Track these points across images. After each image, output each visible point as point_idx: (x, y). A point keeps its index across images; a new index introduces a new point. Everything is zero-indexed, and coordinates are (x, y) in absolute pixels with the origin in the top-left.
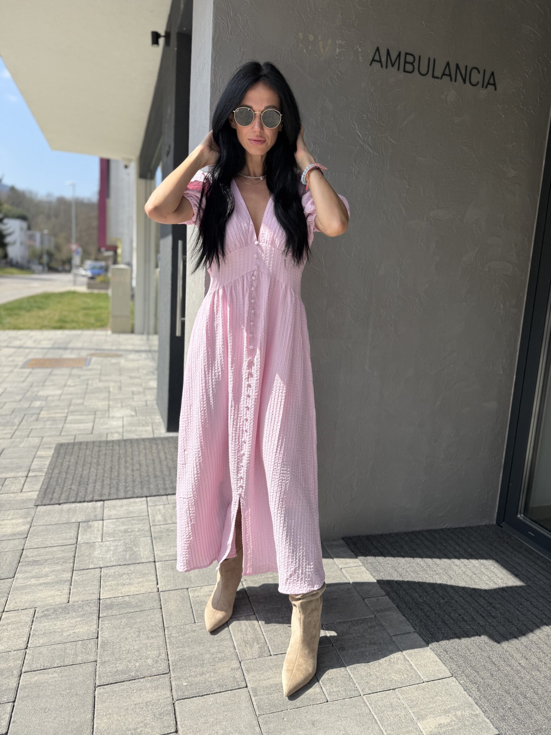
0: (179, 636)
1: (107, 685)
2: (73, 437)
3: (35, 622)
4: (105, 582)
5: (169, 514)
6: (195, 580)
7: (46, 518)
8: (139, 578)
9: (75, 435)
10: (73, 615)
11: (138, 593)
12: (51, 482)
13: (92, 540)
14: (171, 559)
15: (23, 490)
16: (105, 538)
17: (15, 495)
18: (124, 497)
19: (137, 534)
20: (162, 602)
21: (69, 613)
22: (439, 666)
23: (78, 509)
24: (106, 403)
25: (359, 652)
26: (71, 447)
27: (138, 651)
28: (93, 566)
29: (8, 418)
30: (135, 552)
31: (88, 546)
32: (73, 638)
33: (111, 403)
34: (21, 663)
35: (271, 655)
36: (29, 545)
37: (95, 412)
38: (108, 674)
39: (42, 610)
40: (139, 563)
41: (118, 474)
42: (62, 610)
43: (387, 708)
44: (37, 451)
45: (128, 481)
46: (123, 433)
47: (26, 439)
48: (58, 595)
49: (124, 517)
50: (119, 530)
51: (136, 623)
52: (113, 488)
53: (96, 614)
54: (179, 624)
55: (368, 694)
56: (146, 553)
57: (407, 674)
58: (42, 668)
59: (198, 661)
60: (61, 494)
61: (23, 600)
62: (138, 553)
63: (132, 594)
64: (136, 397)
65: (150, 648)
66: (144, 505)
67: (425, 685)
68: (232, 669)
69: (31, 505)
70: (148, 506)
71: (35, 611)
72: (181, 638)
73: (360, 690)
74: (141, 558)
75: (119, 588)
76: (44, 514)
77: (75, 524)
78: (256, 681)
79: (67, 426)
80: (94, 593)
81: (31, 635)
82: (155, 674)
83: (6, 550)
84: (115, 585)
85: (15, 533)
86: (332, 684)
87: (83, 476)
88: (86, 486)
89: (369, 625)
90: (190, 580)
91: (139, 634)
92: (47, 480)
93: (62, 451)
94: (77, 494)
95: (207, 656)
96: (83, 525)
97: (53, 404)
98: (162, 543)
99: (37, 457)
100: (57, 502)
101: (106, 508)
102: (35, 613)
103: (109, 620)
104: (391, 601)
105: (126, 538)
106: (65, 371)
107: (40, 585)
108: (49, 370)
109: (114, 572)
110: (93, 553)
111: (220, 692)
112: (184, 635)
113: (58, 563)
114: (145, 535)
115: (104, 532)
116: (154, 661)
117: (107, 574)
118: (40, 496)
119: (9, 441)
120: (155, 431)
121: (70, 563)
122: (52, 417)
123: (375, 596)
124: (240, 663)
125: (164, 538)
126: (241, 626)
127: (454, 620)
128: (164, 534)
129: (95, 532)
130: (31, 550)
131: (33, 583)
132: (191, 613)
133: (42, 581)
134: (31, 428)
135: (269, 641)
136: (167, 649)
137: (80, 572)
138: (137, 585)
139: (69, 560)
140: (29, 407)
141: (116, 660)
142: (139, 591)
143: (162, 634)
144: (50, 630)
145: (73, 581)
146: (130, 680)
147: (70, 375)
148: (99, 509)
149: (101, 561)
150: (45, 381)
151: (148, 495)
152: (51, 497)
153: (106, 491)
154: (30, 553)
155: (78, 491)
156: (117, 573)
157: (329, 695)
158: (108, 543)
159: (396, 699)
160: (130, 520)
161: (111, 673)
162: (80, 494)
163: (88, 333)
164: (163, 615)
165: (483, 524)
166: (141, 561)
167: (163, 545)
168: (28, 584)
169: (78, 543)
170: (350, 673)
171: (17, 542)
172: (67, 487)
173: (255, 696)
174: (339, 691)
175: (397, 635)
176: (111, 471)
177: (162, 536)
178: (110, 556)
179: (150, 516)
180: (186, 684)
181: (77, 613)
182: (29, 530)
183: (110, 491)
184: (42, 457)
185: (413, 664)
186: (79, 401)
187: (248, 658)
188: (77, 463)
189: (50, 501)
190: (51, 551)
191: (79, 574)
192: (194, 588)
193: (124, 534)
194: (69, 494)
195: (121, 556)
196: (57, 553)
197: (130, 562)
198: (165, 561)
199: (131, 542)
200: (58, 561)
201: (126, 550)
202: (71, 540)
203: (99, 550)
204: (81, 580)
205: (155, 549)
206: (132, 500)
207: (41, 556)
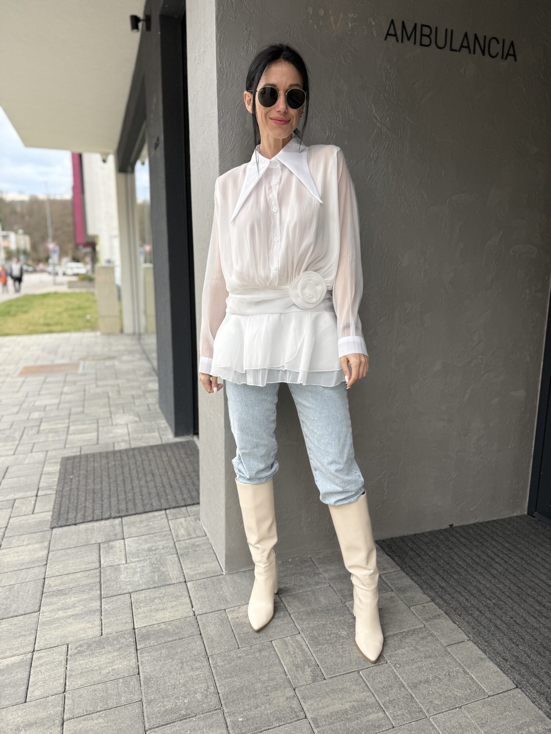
0: (225, 664)
1: (157, 727)
2: (79, 449)
3: (70, 660)
4: (137, 609)
5: (192, 527)
6: (231, 600)
7: (64, 541)
8: (172, 601)
9: (81, 447)
10: (109, 649)
11: (173, 619)
12: (64, 499)
13: (116, 562)
14: (202, 577)
15: (35, 512)
16: (129, 558)
17: (27, 517)
18: (143, 511)
19: (162, 551)
20: (200, 626)
21: (104, 648)
22: (501, 677)
23: (96, 528)
24: (107, 409)
25: (416, 668)
26: (77, 460)
27: (184, 685)
28: (122, 591)
29: (7, 432)
30: (163, 573)
31: (112, 569)
32: (113, 675)
33: (112, 409)
34: (61, 709)
35: (325, 679)
36: (50, 572)
37: (98, 420)
38: (157, 715)
39: (75, 647)
40: (169, 585)
41: (132, 486)
42: (96, 644)
43: (457, 729)
44: (43, 467)
45: (143, 494)
46: (130, 441)
47: (30, 454)
49: (146, 534)
50: (142, 549)
51: (177, 653)
52: (130, 503)
53: (133, 647)
54: (223, 650)
55: (434, 715)
56: (174, 573)
57: (470, 689)
58: (85, 713)
59: (250, 692)
60: (77, 513)
61: (53, 636)
62: (167, 573)
63: (167, 620)
64: (137, 402)
65: (197, 681)
66: (164, 519)
67: (492, 699)
68: (287, 698)
69: (48, 528)
70: (168, 520)
71: (68, 647)
72: (227, 666)
73: (425, 711)
74: (171, 578)
75: (153, 615)
76: (61, 537)
77: (95, 545)
78: (315, 710)
79: (70, 437)
80: (127, 623)
81: (67, 677)
82: (207, 711)
83: (27, 580)
84: (148, 611)
85: (33, 560)
86: (394, 707)
87: (96, 491)
88: (101, 502)
89: (421, 636)
90: (226, 600)
91: (182, 666)
92: (60, 499)
93: (69, 466)
94: (93, 513)
95: (259, 685)
96: (104, 546)
97: (52, 415)
98: (190, 560)
99: (45, 474)
100: (73, 522)
101: (125, 525)
102: (68, 650)
103: (149, 652)
104: (437, 608)
106: (60, 377)
107: (69, 617)
108: (42, 378)
109: (145, 597)
110: (119, 577)
111: (280, 726)
112: (230, 663)
113: (84, 591)
114: (170, 552)
115: (127, 553)
116: (203, 696)
117: (138, 599)
118: (54, 517)
119: (13, 457)
120: (163, 437)
121: (96, 590)
122: (53, 429)
123: (420, 603)
124: (294, 690)
125: (191, 555)
126: (288, 648)
127: (506, 624)
128: (190, 550)
129: (118, 553)
130: (53, 578)
131: (62, 615)
132: (233, 637)
133: (70, 612)
134: (34, 441)
135: (321, 663)
136: (215, 680)
137: (109, 600)
138: (171, 610)
139: (95, 587)
140: (28, 419)
141: (163, 697)
142: (174, 616)
143: (206, 663)
144: (87, 668)
145: (103, 610)
146: (181, 720)
147: (65, 382)
148: (118, 527)
149: (129, 585)
150: (40, 391)
151: (167, 508)
152: (66, 518)
153: (123, 506)
154: (53, 582)
155: (94, 510)
156: (148, 598)
157: (394, 719)
158: (133, 564)
159: (464, 718)
160: (153, 537)
161: (160, 713)
162: (96, 511)
163: (75, 336)
164: (204, 641)
165: (515, 514)
166: (171, 582)
167: (191, 562)
168: (56, 617)
169: (102, 567)
170: (412, 693)
171: (36, 570)
172: (81, 504)
173: (317, 727)
174: (404, 715)
175: (451, 645)
176: (124, 484)
177: (189, 552)
178: (137, 579)
179: (172, 531)
180: (241, 719)
181: (112, 647)
182: (48, 556)
183: (127, 506)
184: (49, 473)
185: (474, 677)
186: (79, 409)
187: (302, 684)
188: (86, 477)
189: (66, 522)
190: (75, 578)
191: (108, 601)
192: (231, 609)
193: (148, 553)
194: (85, 512)
195: (149, 578)
196: (82, 580)
197: (160, 585)
198: (196, 580)
199: (158, 562)
200: (84, 589)
201: (154, 571)
202: (94, 564)
203: (126, 574)
204: (112, 608)
205: (183, 568)
206: (151, 514)
207: (65, 584)
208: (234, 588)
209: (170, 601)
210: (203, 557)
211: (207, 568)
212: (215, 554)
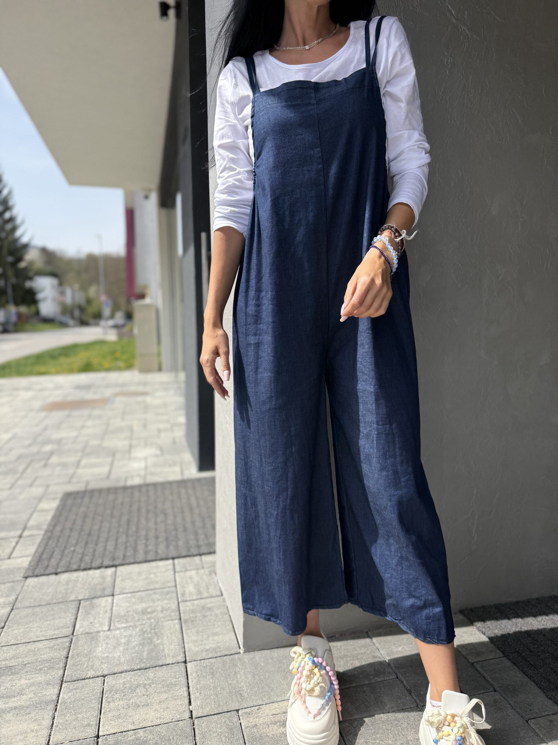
2: (85, 484)
4: (109, 702)
5: (204, 583)
6: (248, 694)
7: (36, 595)
8: (161, 693)
9: (88, 483)
11: (159, 722)
12: (50, 542)
13: (95, 627)
14: (210, 656)
15: (14, 555)
16: (114, 623)
17: (1, 562)
18: (145, 560)
19: (161, 615)
20: (197, 738)
23: (80, 579)
24: (128, 442)
26: (80, 496)
28: (93, 673)
29: (12, 465)
30: (156, 646)
31: (88, 638)
33: (133, 442)
36: (4, 639)
37: (114, 453)
40: (162, 666)
41: (138, 528)
44: (37, 504)
45: (149, 537)
47: (28, 489)
48: (33, 731)
49: (142, 589)
50: (134, 611)
52: (130, 548)
56: (172, 647)
60: (61, 560)
62: (161, 647)
63: (150, 724)
64: (162, 435)
66: (170, 571)
69: (19, 577)
70: (175, 572)
74: (165, 656)
75: (130, 714)
76: (34, 590)
77: (74, 603)
79: (80, 471)
80: (89, 725)
84: (123, 708)
87: (92, 533)
88: (95, 546)
90: (241, 694)
92: (45, 541)
93: (69, 502)
94: (81, 560)
96: (85, 604)
97: (66, 448)
98: (196, 629)
99: (38, 511)
100: (53, 571)
101: (119, 576)
105: (144, 622)
106: (86, 412)
107: (9, 711)
108: (68, 412)
109: (124, 684)
110: (95, 650)
113: (41, 669)
114: (170, 616)
115: (113, 615)
117: (112, 687)
118: (32, 564)
119: (8, 491)
120: (185, 472)
121: (59, 669)
122: (62, 462)
123: (543, 714)
125: (198, 622)
128: (198, 615)
129: (101, 615)
130: (5, 648)
133: (12, 703)
134: (36, 475)
137: (72, 686)
138: (157, 707)
139: (58, 664)
140: (38, 452)
142: (160, 718)
145: (59, 702)
147: (90, 416)
148: (109, 580)
149: (105, 663)
150: (61, 424)
151: (174, 556)
152: (46, 564)
153: (120, 554)
155: (83, 554)
156: (128, 685)
158: (118, 632)
160: (151, 595)
162: (86, 557)
166: (164, 662)
167: (198, 632)
169: (75, 634)
172: (69, 549)
176: (128, 525)
177: (196, 617)
178: (119, 654)
179: (178, 587)
182: (9, 616)
183: (125, 552)
184: (42, 511)
186: (97, 443)
188: (85, 516)
189: (45, 570)
190: (35, 649)
191: (71, 688)
192: (248, 710)
193: (141, 616)
194: (72, 558)
195: (136, 654)
196: (43, 653)
197: (148, 665)
198: (200, 660)
199: (151, 629)
200: (42, 667)
201: (143, 643)
202: (65, 630)
203: (104, 645)
204: (72, 700)
205: (185, 641)
206: (154, 564)
207: (19, 658)
208: (254, 676)
209: (159, 693)
210: (214, 625)
211: (218, 643)
212: (232, 622)
